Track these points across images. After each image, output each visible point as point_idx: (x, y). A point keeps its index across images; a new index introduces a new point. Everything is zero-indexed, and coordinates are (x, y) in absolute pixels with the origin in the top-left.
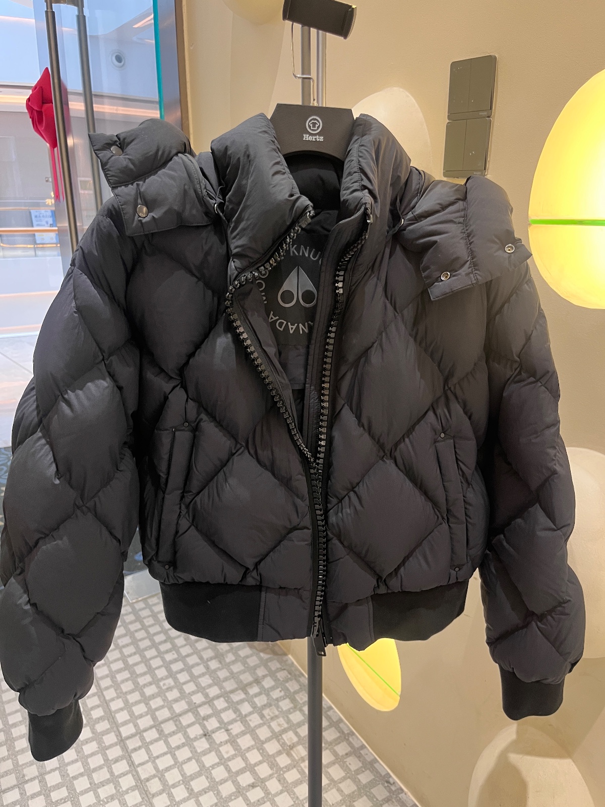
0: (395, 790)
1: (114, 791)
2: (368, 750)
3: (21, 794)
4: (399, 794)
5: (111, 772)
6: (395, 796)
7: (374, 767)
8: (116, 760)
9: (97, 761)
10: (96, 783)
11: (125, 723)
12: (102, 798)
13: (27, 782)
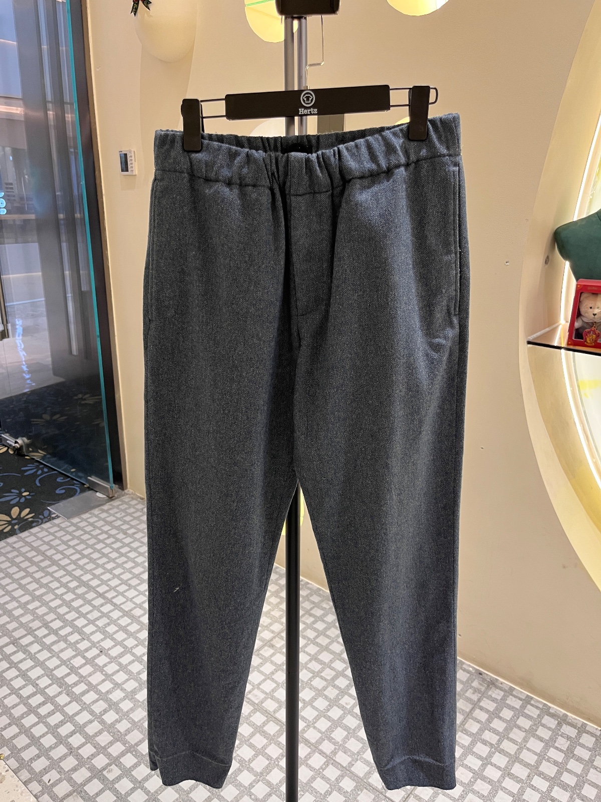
1: (108, 621)
3: (34, 637)
5: (101, 612)
8: (102, 605)
9: (86, 608)
10: (92, 619)
11: (98, 586)
12: (100, 626)
13: (35, 630)
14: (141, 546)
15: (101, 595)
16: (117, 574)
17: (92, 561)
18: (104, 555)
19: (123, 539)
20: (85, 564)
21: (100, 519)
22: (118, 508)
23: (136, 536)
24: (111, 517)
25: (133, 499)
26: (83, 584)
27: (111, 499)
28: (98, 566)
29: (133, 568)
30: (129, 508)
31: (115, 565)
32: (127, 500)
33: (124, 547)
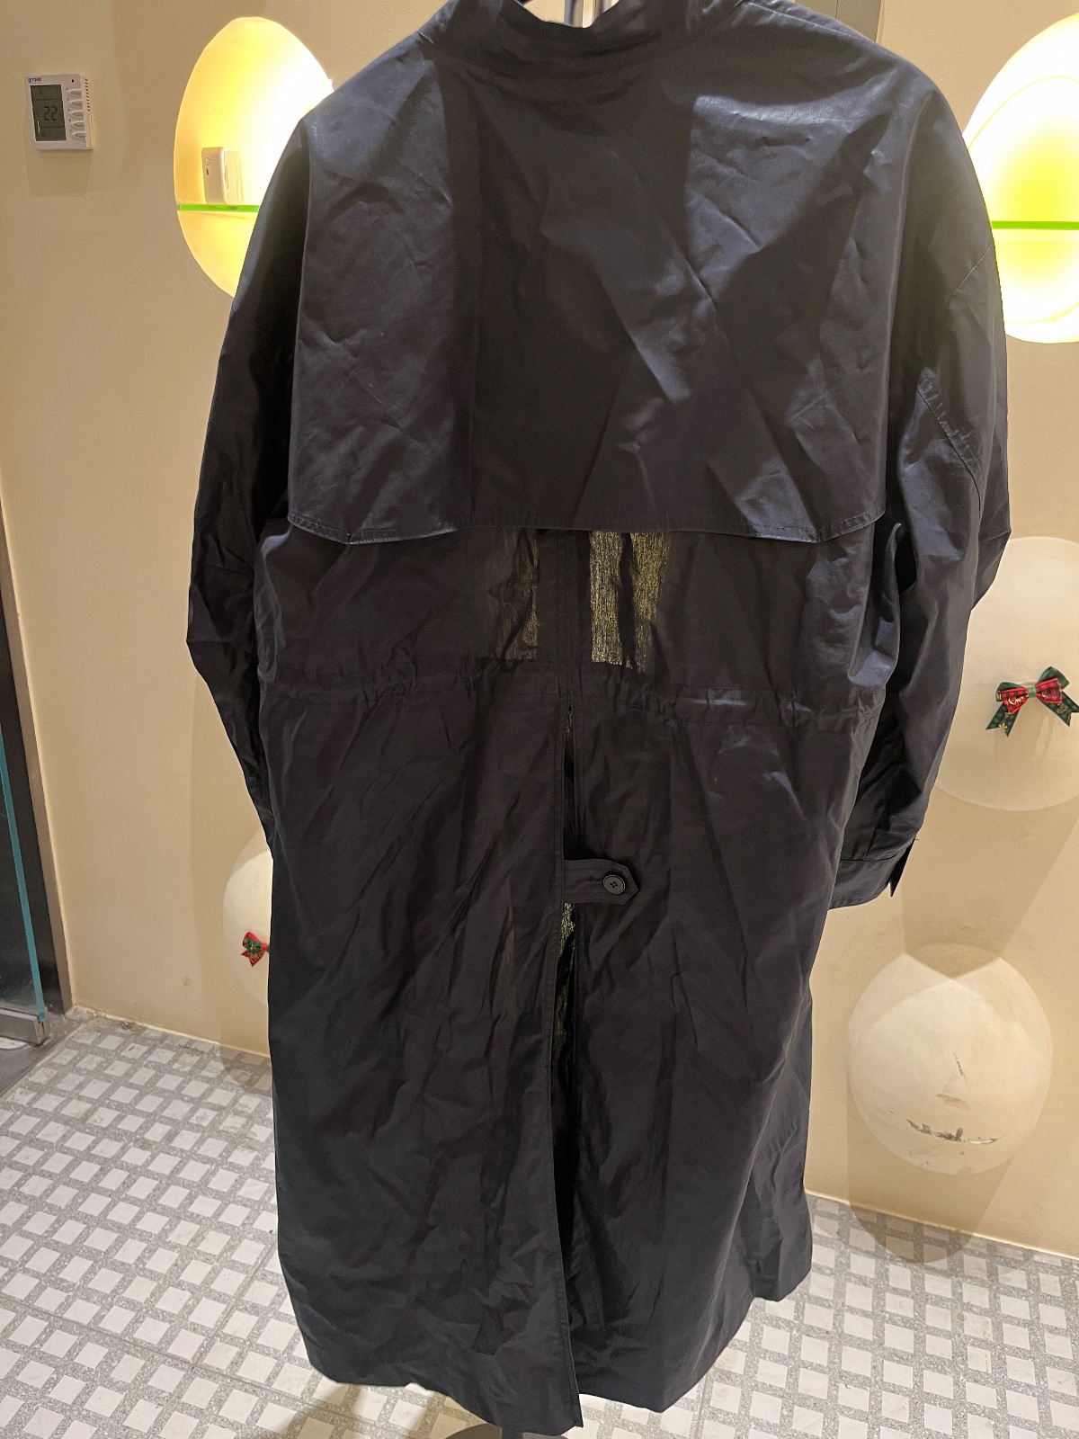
14: (213, 1173)
15: (195, 1368)
16: (197, 1281)
17: (101, 1260)
18: (126, 1232)
19: (148, 1163)
20: (87, 1278)
21: (46, 1118)
22: (79, 1072)
23: (177, 1143)
24: (74, 1102)
25: (102, 1033)
26: (123, 1344)
27: (40, 1047)
28: (128, 1273)
29: (230, 1248)
30: (109, 1062)
31: (175, 1255)
32: (89, 1042)
33: (166, 1189)
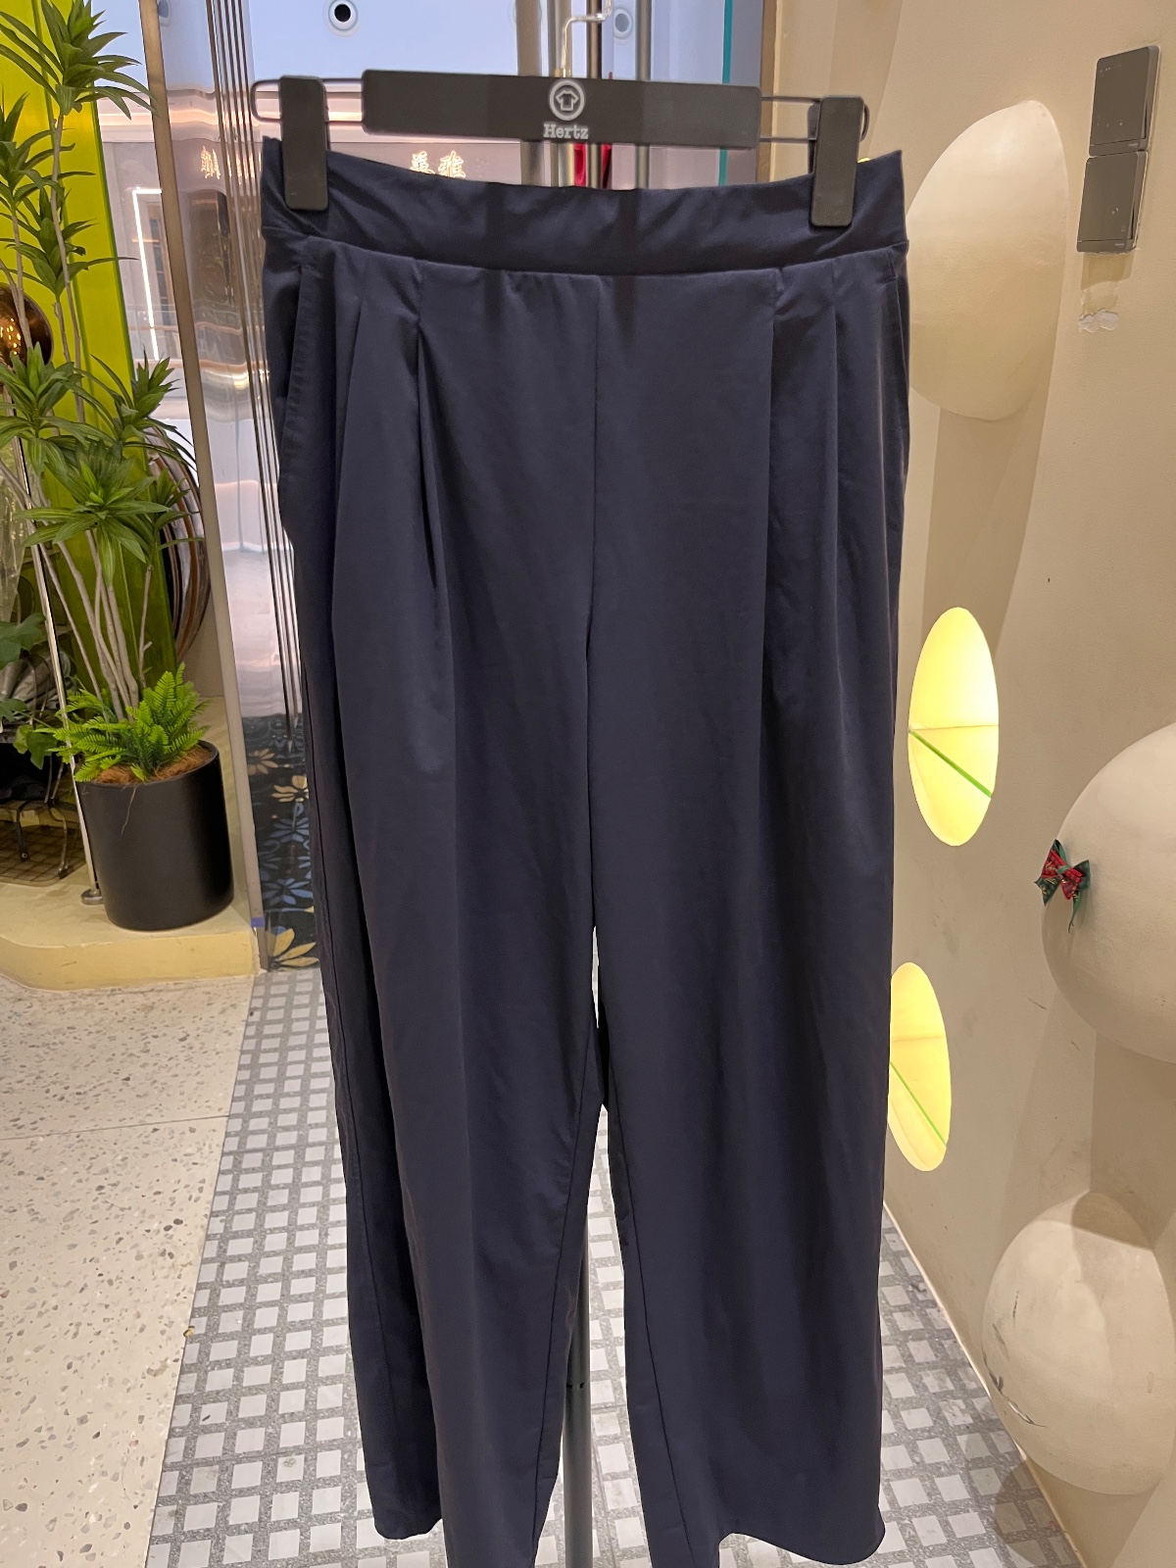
0: (923, 1301)
2: (899, 1236)
4: (927, 1307)
6: (918, 1308)
7: (900, 1261)
